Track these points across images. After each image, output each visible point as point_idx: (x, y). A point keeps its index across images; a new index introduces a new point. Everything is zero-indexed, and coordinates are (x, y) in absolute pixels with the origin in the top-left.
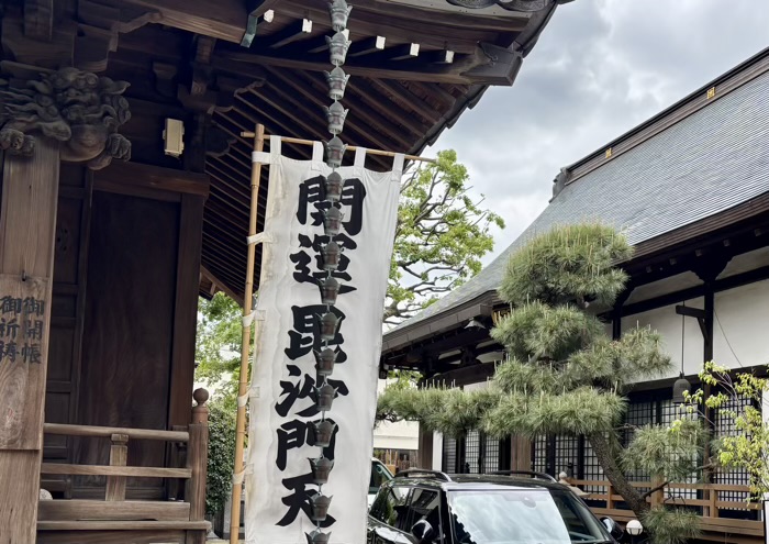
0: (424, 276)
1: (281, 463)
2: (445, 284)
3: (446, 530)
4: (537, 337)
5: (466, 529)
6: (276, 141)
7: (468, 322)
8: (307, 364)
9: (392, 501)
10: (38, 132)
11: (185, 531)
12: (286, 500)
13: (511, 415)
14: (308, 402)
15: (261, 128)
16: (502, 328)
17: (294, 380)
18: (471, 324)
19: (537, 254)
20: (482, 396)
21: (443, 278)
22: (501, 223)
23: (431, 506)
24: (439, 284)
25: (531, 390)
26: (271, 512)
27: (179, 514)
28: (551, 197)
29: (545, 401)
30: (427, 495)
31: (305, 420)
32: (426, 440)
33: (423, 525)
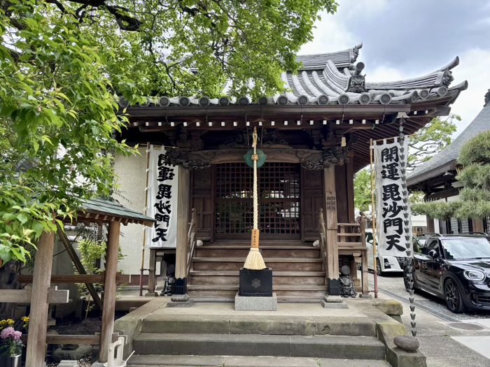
0: (421, 149)
1: (385, 231)
2: (433, 149)
3: (442, 253)
4: (477, 178)
5: (451, 254)
6: (375, 142)
7: (445, 173)
8: (390, 202)
9: (418, 246)
10: (331, 161)
11: (361, 250)
12: (388, 242)
13: (468, 210)
14: (391, 213)
15: (371, 140)
16: (460, 175)
17: (386, 207)
18: (446, 174)
19: (473, 144)
20: (454, 203)
21: (431, 147)
22: (459, 118)
23: (436, 247)
24: (429, 150)
25: (476, 199)
26: (384, 246)
27: (359, 245)
28: (484, 104)
29: (483, 203)
30: (434, 242)
31: (391, 218)
32: (431, 222)
33: (432, 252)
